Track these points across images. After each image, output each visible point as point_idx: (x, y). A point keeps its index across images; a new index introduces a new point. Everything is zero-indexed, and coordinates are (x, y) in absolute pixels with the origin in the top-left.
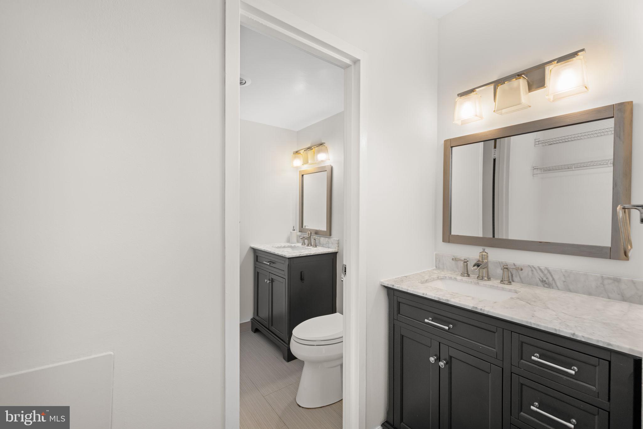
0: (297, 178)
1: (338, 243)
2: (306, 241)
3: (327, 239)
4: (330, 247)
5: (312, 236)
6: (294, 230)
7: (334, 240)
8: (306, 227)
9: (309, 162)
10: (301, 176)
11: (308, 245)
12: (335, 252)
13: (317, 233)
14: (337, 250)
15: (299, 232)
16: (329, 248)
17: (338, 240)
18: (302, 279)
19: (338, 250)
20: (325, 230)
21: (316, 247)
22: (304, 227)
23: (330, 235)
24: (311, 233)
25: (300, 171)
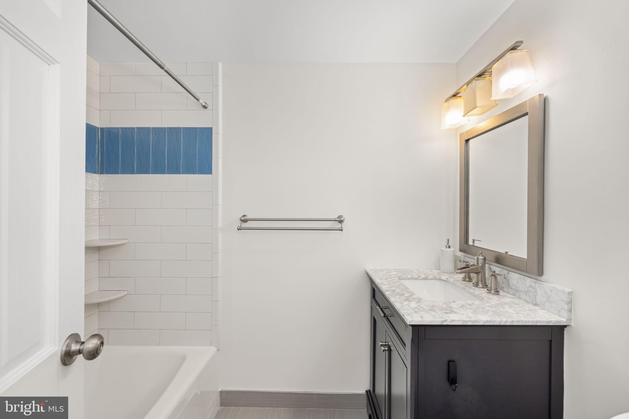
0: (456, 147)
1: (570, 302)
2: (473, 275)
3: (529, 281)
4: (538, 303)
5: (487, 265)
6: (449, 247)
7: (555, 288)
8: (477, 244)
9: (479, 104)
10: (464, 142)
11: (477, 285)
12: (557, 324)
13: (499, 259)
14: (564, 320)
15: (461, 250)
16: (536, 305)
17: (570, 293)
18: (452, 380)
19: (570, 320)
20: (524, 256)
21: (498, 294)
22: (471, 243)
23: (540, 272)
24: (485, 259)
25: (461, 135)
